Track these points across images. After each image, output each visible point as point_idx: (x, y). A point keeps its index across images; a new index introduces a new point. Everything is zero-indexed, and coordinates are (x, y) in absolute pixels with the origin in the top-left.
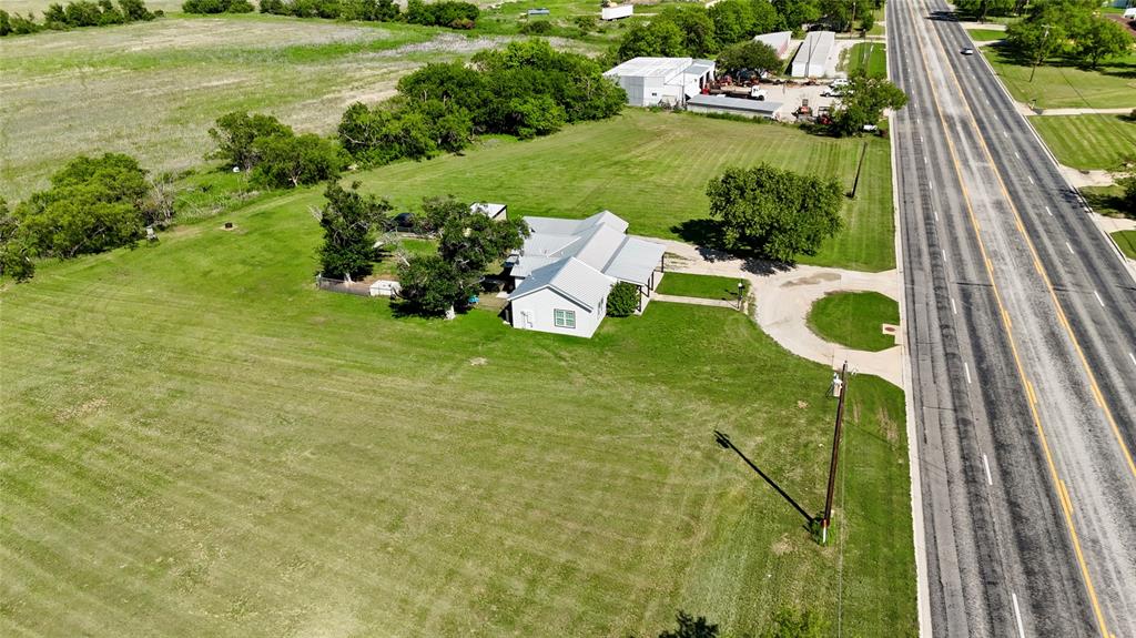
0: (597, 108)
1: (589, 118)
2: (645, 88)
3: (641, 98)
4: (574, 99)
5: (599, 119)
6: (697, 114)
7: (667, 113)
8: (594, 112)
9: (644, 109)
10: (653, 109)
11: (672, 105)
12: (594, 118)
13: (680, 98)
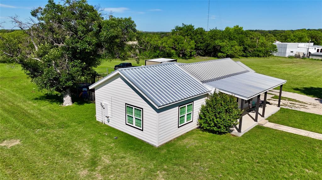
0: (260, 51)
1: (256, 56)
2: (287, 49)
3: (285, 53)
4: (249, 46)
5: (261, 57)
6: (315, 60)
7: (298, 59)
8: (258, 53)
9: (286, 57)
10: (290, 57)
11: (301, 56)
12: (258, 56)
13: (306, 53)
